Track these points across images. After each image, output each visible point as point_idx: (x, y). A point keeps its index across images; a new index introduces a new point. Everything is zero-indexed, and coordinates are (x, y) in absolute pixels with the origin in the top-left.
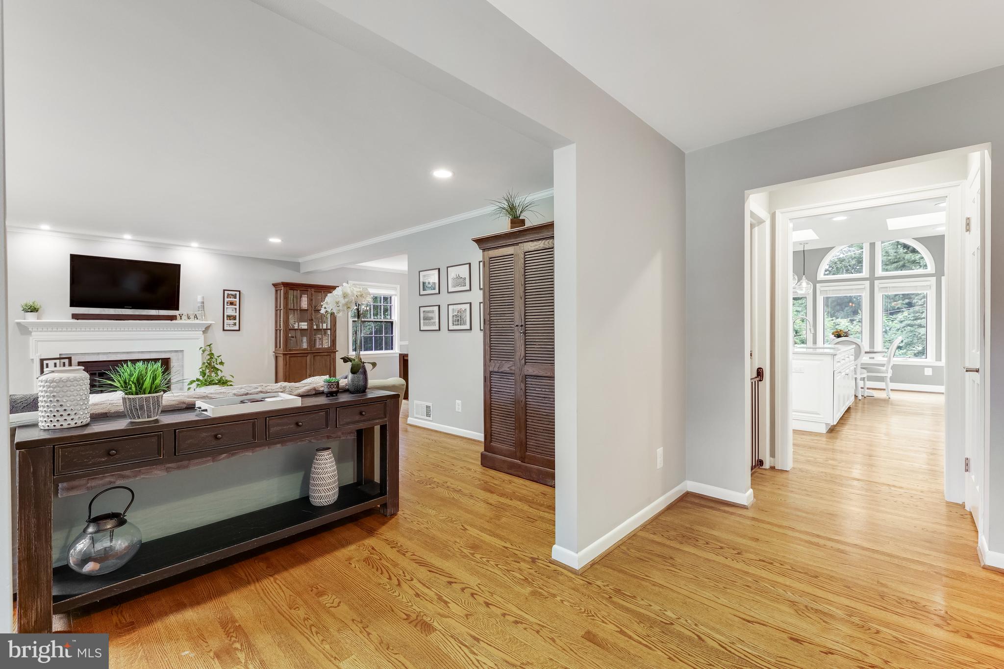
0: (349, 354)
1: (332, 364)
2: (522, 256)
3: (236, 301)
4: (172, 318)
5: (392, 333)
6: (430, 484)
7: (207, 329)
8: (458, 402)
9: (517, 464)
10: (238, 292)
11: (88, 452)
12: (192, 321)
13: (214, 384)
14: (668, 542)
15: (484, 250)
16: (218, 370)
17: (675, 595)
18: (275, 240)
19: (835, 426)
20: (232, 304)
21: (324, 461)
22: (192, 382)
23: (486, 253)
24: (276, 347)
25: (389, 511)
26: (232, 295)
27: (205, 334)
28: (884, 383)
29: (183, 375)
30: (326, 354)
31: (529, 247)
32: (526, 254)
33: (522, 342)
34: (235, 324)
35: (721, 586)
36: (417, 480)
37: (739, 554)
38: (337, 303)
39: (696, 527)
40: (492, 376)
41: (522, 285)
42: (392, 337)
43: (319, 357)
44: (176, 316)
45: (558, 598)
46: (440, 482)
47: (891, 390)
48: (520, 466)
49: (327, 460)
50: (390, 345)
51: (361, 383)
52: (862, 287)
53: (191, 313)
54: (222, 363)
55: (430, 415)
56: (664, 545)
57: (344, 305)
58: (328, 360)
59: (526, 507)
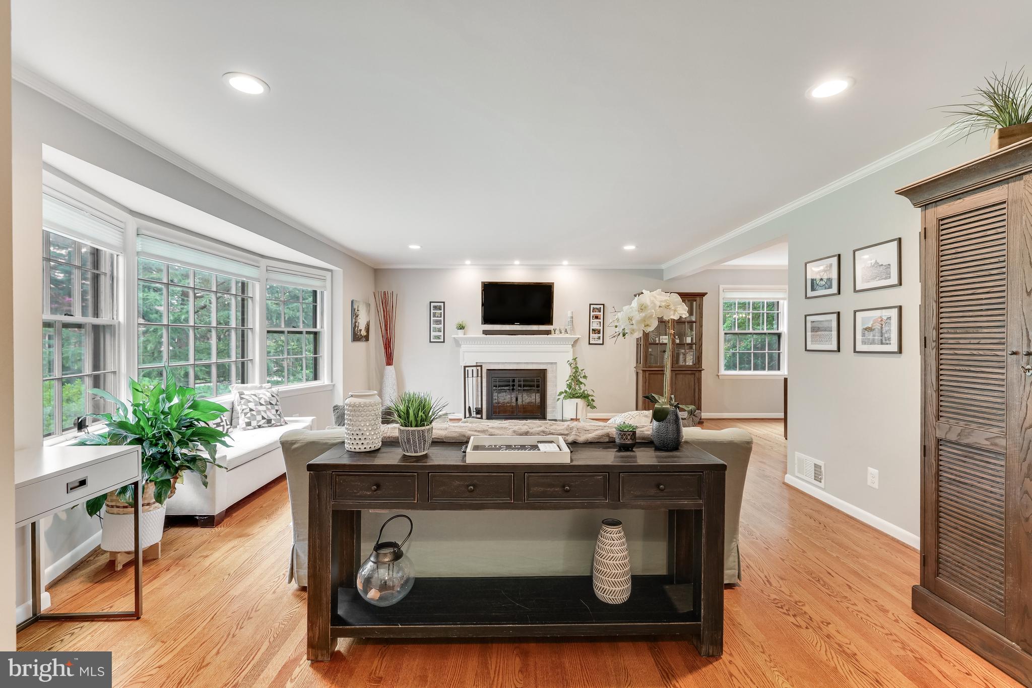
0: (719, 374)
1: (697, 384)
3: (600, 315)
4: (548, 333)
5: (779, 350)
6: (794, 616)
7: (576, 341)
8: (873, 471)
9: (1009, 648)
10: (602, 306)
11: (356, 483)
12: (563, 335)
13: (577, 397)
15: (925, 206)
16: (581, 383)
18: (630, 248)
20: (597, 317)
21: (610, 542)
22: (561, 393)
24: (637, 362)
26: (597, 309)
27: (574, 348)
29: (556, 386)
30: (690, 372)
34: (599, 338)
36: (773, 596)
38: (630, 319)
40: (940, 447)
42: (779, 354)
43: (681, 375)
44: (551, 331)
46: (814, 616)
49: (614, 540)
50: (775, 365)
51: (671, 435)
53: (562, 328)
54: (585, 377)
55: (821, 479)
57: (639, 322)
58: (692, 379)
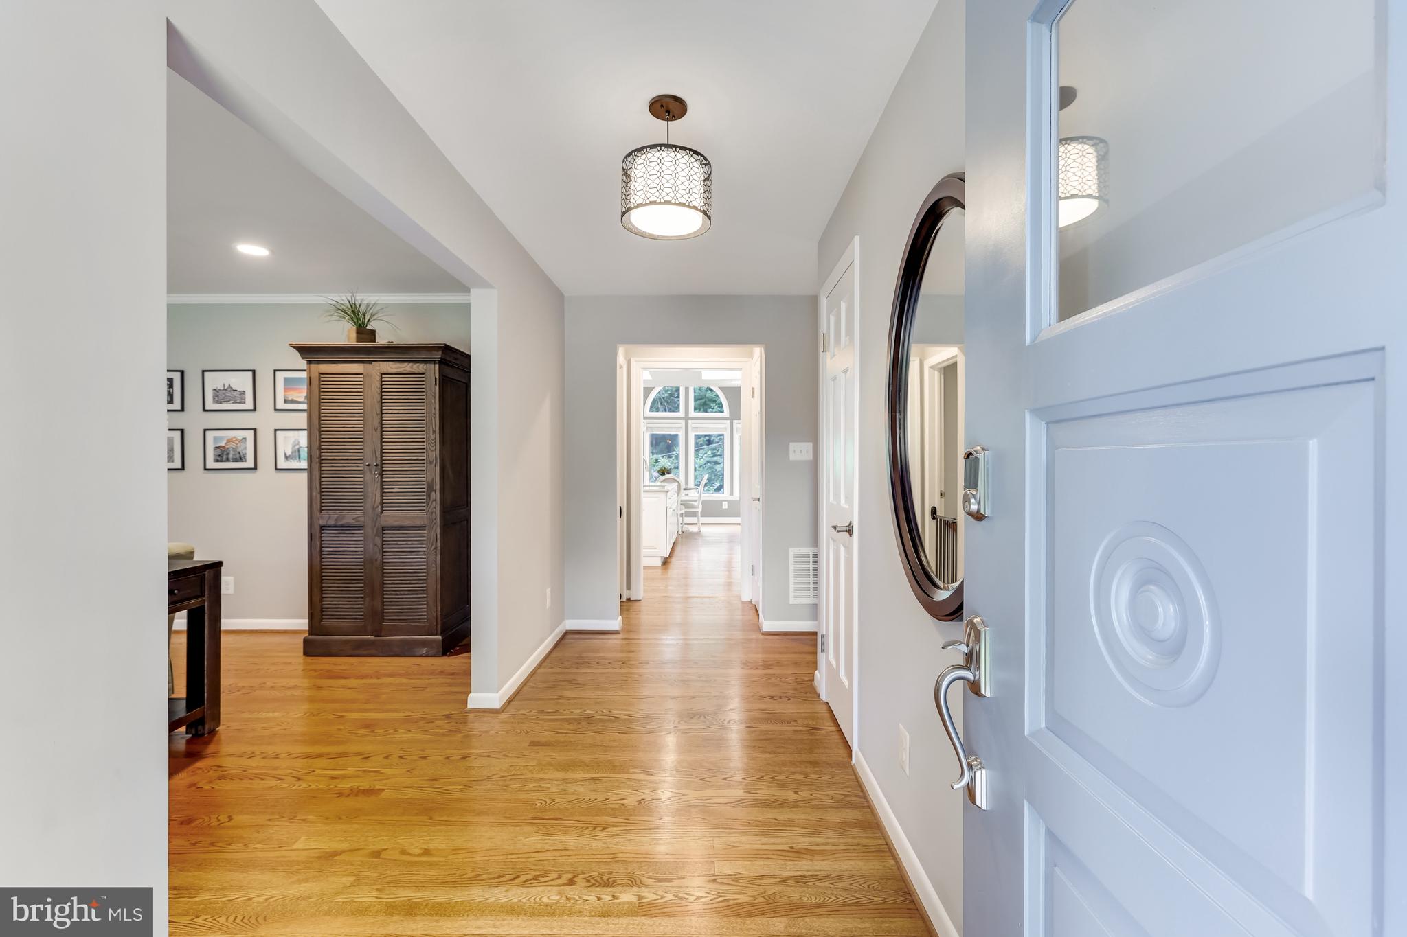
2: (378, 378)
8: (228, 579)
9: (368, 640)
14: (567, 671)
15: (310, 362)
17: (588, 700)
19: (667, 558)
23: (312, 366)
25: (207, 727)
28: (696, 518)
31: (389, 369)
32: (383, 376)
33: (378, 485)
35: (618, 685)
37: (623, 663)
39: (585, 655)
40: (322, 531)
41: (377, 414)
45: (492, 732)
47: (702, 524)
48: (372, 643)
52: (679, 425)
56: (564, 673)
59: (404, 680)
